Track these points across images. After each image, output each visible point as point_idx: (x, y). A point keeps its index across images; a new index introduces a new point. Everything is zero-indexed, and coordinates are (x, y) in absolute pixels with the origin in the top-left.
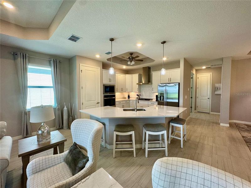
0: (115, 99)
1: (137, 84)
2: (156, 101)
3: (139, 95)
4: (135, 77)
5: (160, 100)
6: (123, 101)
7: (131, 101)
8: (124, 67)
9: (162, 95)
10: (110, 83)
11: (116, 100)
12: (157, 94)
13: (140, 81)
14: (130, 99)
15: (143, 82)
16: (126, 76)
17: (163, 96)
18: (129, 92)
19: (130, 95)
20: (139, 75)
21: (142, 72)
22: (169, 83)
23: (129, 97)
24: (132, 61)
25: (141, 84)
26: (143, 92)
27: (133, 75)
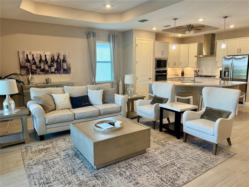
0: (166, 75)
1: (195, 56)
2: (220, 78)
3: (197, 71)
4: (194, 47)
5: (225, 76)
6: (176, 78)
7: (186, 79)
8: (180, 35)
9: (227, 70)
10: (163, 56)
12: (221, 69)
13: (200, 52)
14: (185, 76)
15: (204, 54)
16: (181, 46)
17: (229, 72)
18: (182, 68)
19: (184, 71)
20: (198, 44)
21: (203, 41)
22: (238, 55)
24: (190, 30)
25: (201, 56)
26: (204, 67)
27: (190, 44)
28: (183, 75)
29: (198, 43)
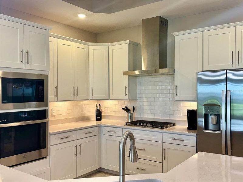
0: (45, 125)
1: (125, 73)
3: (131, 108)
5: (206, 127)
6: (77, 130)
7: (105, 130)
8: (82, 16)
10: (27, 66)
11: (52, 129)
12: (193, 106)
13: (134, 64)
14: (104, 121)
15: (143, 68)
16: (90, 47)
18: (98, 100)
19: (103, 109)
20: (130, 44)
22: (234, 68)
23: (99, 115)
25: (137, 73)
26: (145, 100)
27: (110, 44)
28: (100, 120)
29: (128, 41)
